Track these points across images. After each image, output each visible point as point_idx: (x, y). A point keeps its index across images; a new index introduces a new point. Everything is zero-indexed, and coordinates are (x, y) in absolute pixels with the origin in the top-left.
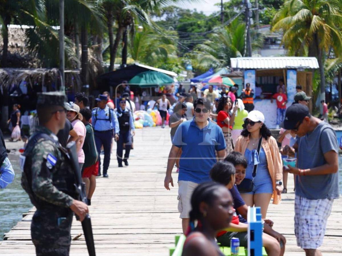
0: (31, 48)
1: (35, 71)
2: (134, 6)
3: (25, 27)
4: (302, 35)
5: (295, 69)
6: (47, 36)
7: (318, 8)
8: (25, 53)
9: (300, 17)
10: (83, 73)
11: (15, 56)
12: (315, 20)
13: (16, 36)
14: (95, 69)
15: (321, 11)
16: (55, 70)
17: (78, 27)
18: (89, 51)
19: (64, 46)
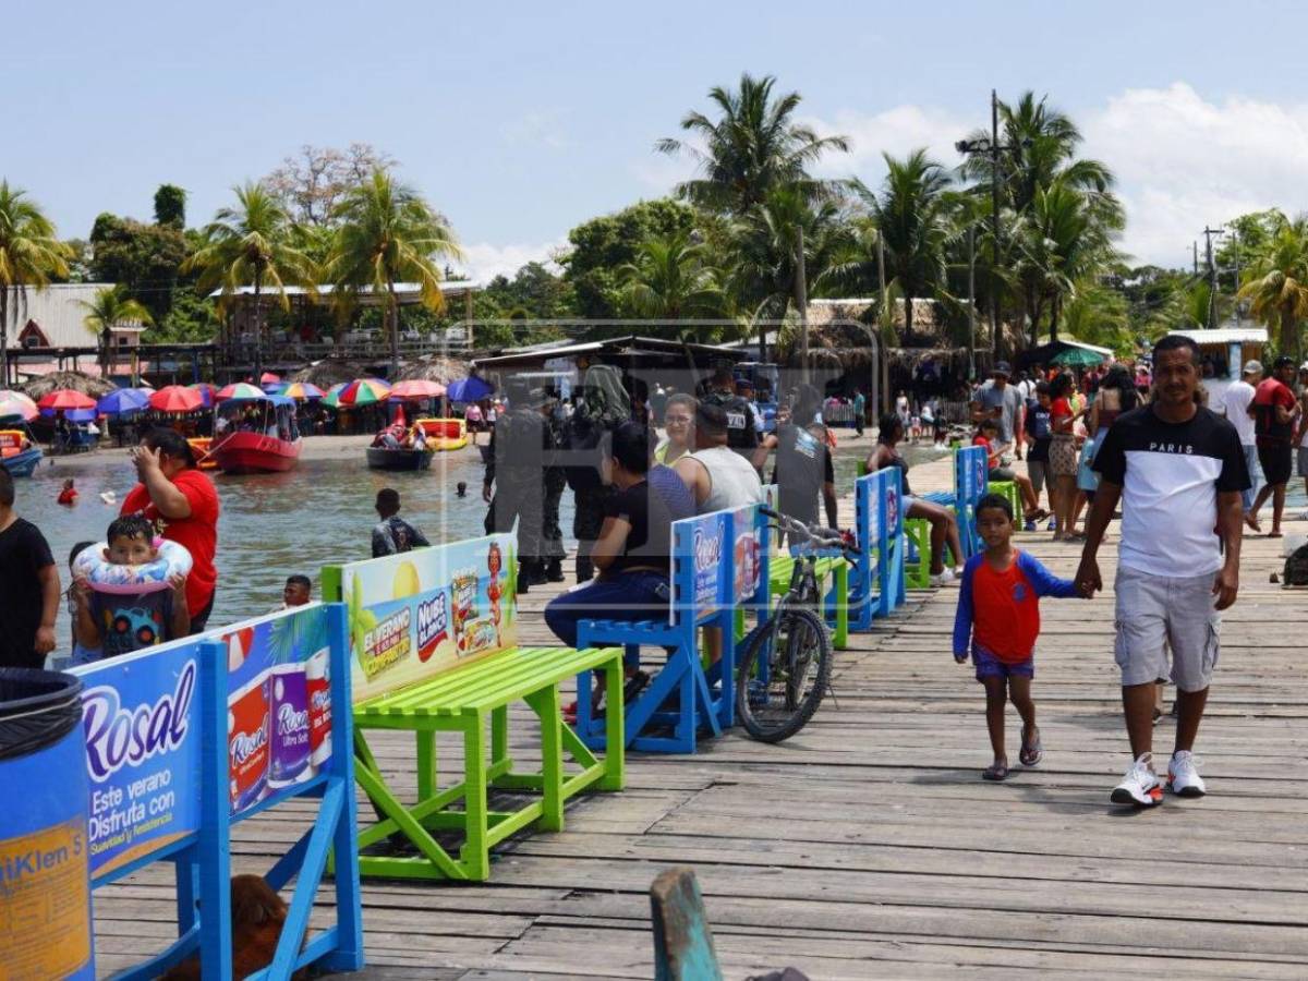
0: (938, 324)
1: (941, 351)
2: (1055, 274)
3: (930, 300)
4: (1273, 301)
5: (1239, 343)
6: (955, 312)
7: (1293, 269)
8: (931, 331)
9: (1270, 280)
10: (997, 352)
11: (921, 334)
12: (1289, 283)
13: (922, 311)
14: (1013, 347)
15: (1296, 272)
16: (964, 349)
17: (991, 300)
18: (1005, 327)
19: (975, 324)
